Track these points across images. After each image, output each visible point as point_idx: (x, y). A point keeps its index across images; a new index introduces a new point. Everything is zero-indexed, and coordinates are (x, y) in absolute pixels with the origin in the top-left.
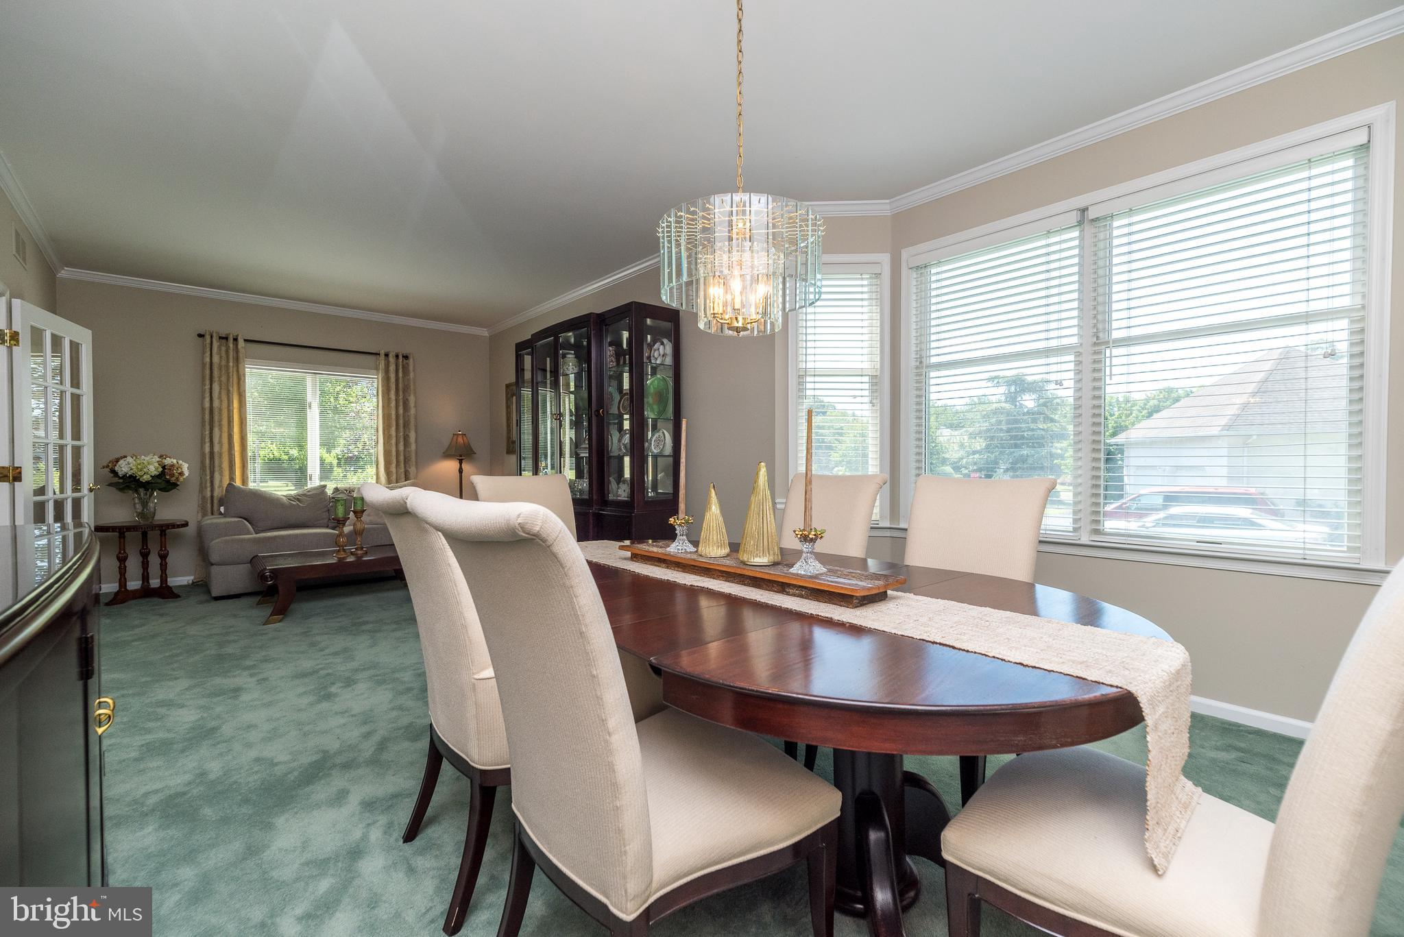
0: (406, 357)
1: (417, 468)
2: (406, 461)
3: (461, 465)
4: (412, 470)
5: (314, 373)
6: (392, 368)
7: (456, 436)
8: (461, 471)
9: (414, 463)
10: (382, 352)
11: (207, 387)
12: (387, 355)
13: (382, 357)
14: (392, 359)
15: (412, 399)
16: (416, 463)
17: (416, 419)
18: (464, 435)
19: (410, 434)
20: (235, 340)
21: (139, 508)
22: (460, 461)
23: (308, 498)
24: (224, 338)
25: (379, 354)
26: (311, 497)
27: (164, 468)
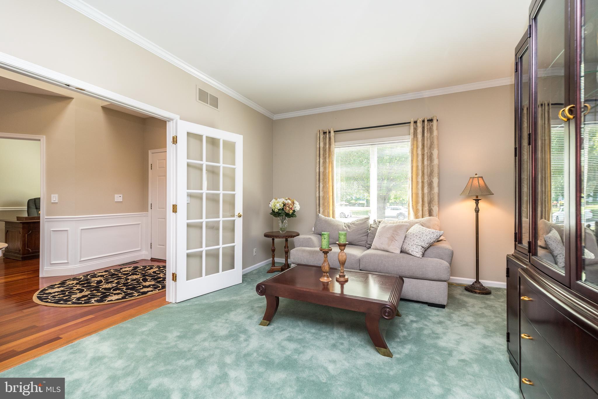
0: (431, 120)
1: (439, 207)
2: (430, 203)
3: (477, 205)
4: (435, 209)
6: (420, 130)
7: (471, 179)
8: (477, 211)
9: (437, 203)
10: (412, 121)
12: (415, 122)
13: (412, 124)
14: (419, 124)
15: (435, 152)
16: (439, 202)
17: (439, 168)
18: (482, 177)
19: (434, 179)
20: (330, 132)
21: (280, 225)
22: (477, 201)
23: (355, 226)
24: (325, 133)
25: (410, 123)
26: (357, 226)
27: (284, 205)
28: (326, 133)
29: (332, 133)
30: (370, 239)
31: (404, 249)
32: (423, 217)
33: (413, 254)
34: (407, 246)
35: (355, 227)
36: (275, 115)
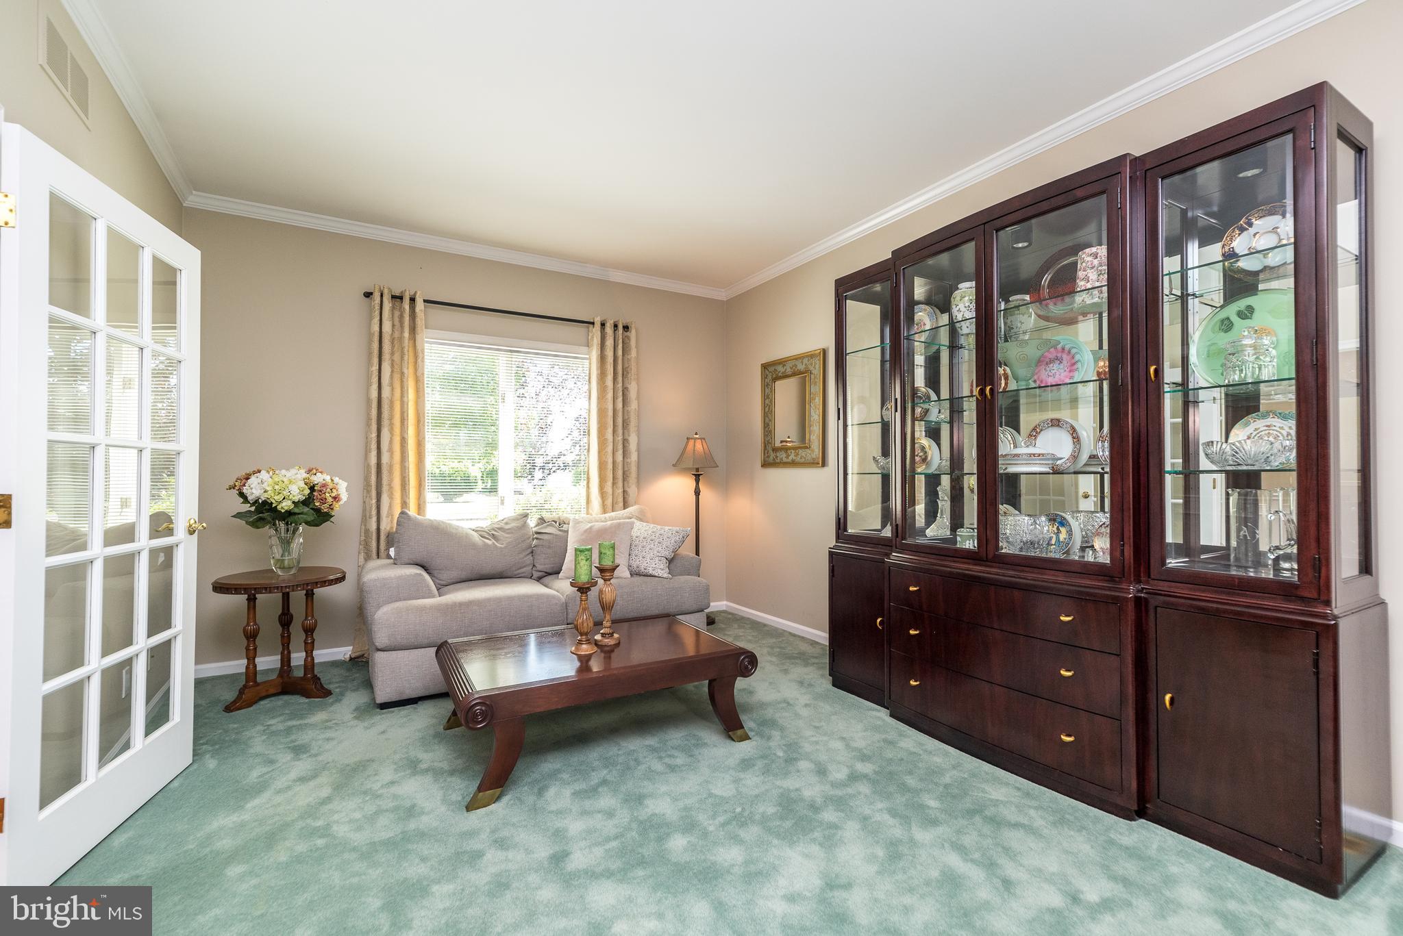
0: (627, 328)
1: (638, 487)
3: (697, 483)
4: (632, 490)
5: (511, 351)
6: (609, 343)
7: (691, 441)
8: (697, 493)
9: (634, 480)
10: (598, 320)
11: (375, 368)
12: (603, 325)
13: (598, 325)
14: (609, 330)
15: (633, 388)
16: (637, 479)
17: (637, 415)
18: (704, 439)
19: (631, 437)
20: (413, 300)
21: (277, 552)
22: (697, 477)
23: (508, 533)
24: (397, 298)
25: (593, 323)
26: (512, 533)
27: (312, 489)
28: (401, 298)
29: (420, 305)
30: (542, 560)
31: (635, 567)
32: (625, 507)
33: (657, 574)
34: (641, 562)
35: (507, 535)
36: (194, 192)
